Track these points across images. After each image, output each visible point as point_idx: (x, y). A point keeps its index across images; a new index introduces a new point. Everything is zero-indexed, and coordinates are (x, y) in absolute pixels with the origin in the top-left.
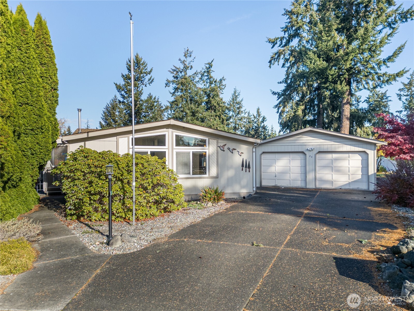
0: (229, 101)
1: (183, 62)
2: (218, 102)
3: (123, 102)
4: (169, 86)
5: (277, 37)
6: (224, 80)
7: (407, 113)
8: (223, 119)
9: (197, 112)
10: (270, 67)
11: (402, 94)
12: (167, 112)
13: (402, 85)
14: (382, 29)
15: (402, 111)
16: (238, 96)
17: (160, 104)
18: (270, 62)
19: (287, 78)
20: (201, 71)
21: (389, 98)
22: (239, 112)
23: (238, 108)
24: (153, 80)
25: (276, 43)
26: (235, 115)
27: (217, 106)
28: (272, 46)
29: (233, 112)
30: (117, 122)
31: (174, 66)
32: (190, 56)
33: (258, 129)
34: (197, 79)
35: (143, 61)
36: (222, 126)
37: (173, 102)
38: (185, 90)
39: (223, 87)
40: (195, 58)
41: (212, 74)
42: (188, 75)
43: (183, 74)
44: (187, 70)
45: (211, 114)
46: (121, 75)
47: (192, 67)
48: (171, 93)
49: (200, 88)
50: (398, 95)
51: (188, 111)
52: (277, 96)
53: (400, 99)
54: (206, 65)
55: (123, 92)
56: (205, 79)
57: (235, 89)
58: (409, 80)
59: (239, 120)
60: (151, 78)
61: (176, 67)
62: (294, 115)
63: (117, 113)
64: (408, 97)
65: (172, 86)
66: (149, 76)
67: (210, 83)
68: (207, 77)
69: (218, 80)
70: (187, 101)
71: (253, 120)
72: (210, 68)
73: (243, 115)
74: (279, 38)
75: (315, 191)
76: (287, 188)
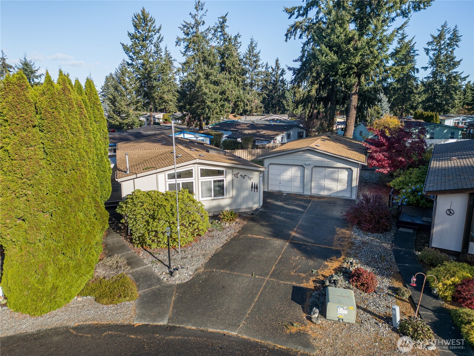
0: (245, 53)
1: (194, 17)
2: (232, 63)
3: (132, 64)
4: (179, 45)
5: (295, 6)
6: (240, 37)
7: (433, 69)
8: (238, 81)
9: (211, 74)
10: (286, 41)
11: (430, 48)
12: (179, 75)
13: (431, 37)
14: (395, 17)
15: (427, 68)
16: (255, 48)
17: (169, 54)
18: (286, 35)
19: (303, 56)
20: (214, 26)
21: (416, 52)
22: (256, 66)
23: (255, 62)
24: (162, 39)
25: (294, 14)
26: (251, 70)
27: (232, 68)
28: (289, 16)
29: (249, 66)
30: (127, 89)
31: (185, 22)
32: (202, 9)
33: (276, 83)
34: (210, 36)
35: (150, 16)
36: (237, 89)
37: (184, 64)
38: (197, 49)
39: (239, 45)
40: (207, 11)
41: (227, 30)
42: (200, 31)
43: (194, 30)
44: (199, 26)
45: (225, 76)
46: (127, 33)
47: (204, 23)
48: (182, 53)
49: (213, 47)
50: (425, 49)
51: (201, 74)
52: (292, 71)
53: (427, 53)
54: (219, 19)
55: (131, 54)
56: (218, 36)
57: (251, 39)
58: (440, 32)
59: (256, 75)
60: (160, 36)
61: (186, 23)
62: (308, 95)
63: (127, 80)
64: (436, 52)
65: (183, 45)
66: (158, 35)
67: (224, 41)
68: (221, 33)
69: (232, 37)
70: (199, 62)
71: (271, 73)
72: (224, 23)
73: (260, 69)
74: (296, 8)
75: (308, 201)
76: (288, 194)
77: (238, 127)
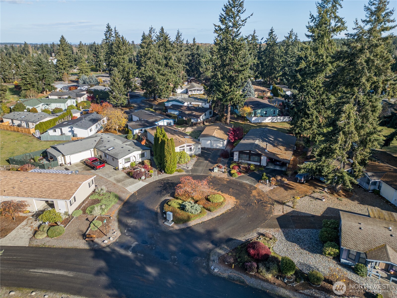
57: (178, 31)
75: (213, 150)
76: (207, 148)
77: (182, 108)
